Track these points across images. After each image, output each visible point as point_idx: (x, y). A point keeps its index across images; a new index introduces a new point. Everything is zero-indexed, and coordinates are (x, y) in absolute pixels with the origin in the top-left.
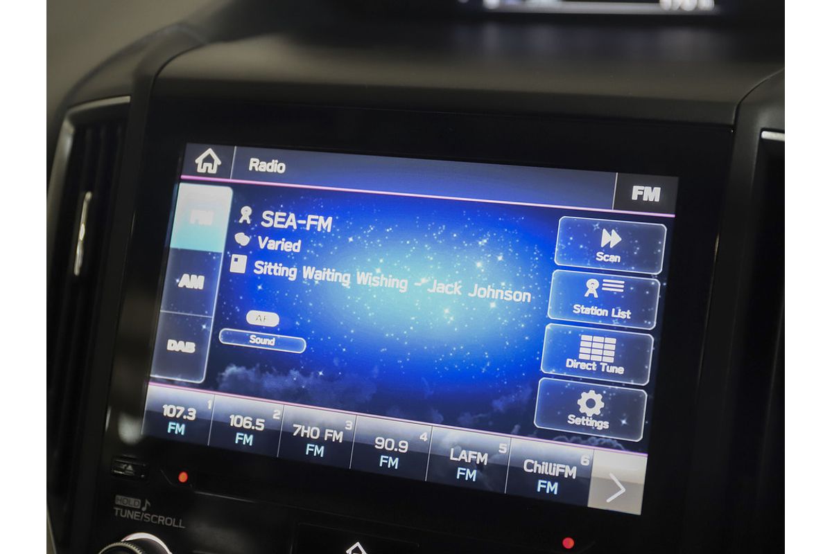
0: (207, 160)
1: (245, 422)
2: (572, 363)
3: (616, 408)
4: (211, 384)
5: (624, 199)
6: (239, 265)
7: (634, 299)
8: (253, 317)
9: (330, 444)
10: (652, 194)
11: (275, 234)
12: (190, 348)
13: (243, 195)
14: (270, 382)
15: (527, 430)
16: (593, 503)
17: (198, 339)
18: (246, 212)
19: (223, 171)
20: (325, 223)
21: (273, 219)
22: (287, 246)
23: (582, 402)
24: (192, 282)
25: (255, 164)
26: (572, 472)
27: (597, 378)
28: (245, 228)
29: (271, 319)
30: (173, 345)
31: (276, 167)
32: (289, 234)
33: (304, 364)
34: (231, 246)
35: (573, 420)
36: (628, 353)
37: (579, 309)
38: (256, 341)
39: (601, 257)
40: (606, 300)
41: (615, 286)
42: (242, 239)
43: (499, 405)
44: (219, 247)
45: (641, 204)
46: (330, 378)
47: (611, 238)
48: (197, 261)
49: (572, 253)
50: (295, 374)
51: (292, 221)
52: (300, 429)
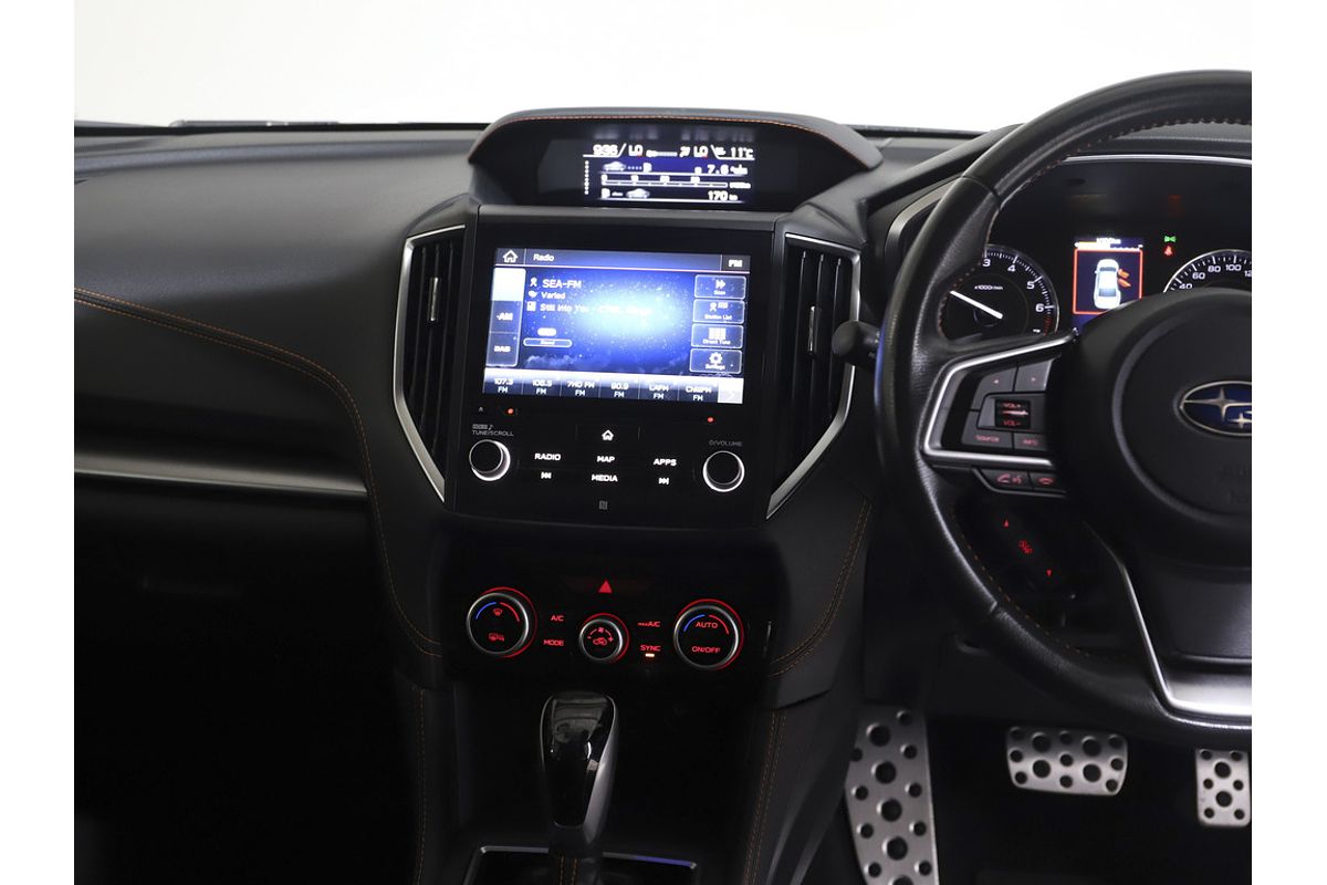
0: (510, 256)
1: (542, 383)
2: (706, 341)
3: (728, 359)
4: (521, 365)
5: (726, 267)
6: (532, 307)
7: (733, 310)
8: (541, 332)
9: (587, 389)
10: (737, 263)
11: (550, 290)
12: (507, 349)
13: (530, 273)
14: (554, 362)
15: (687, 373)
16: (720, 400)
17: (512, 345)
18: (534, 281)
19: (519, 261)
20: (577, 284)
21: (548, 283)
22: (558, 296)
23: (712, 358)
24: (506, 317)
25: (537, 257)
26: (709, 390)
27: (719, 347)
28: (533, 288)
29: (552, 332)
30: (497, 349)
31: (549, 258)
32: (558, 290)
33: (571, 352)
34: (527, 298)
35: (708, 366)
36: (732, 335)
37: (707, 317)
38: (544, 343)
39: (716, 292)
40: (720, 312)
41: (724, 305)
42: (532, 294)
43: (672, 363)
44: (520, 298)
45: (733, 268)
46: (585, 358)
47: (721, 284)
48: (507, 306)
49: (703, 291)
50: (567, 357)
51: (559, 283)
52: (571, 384)
